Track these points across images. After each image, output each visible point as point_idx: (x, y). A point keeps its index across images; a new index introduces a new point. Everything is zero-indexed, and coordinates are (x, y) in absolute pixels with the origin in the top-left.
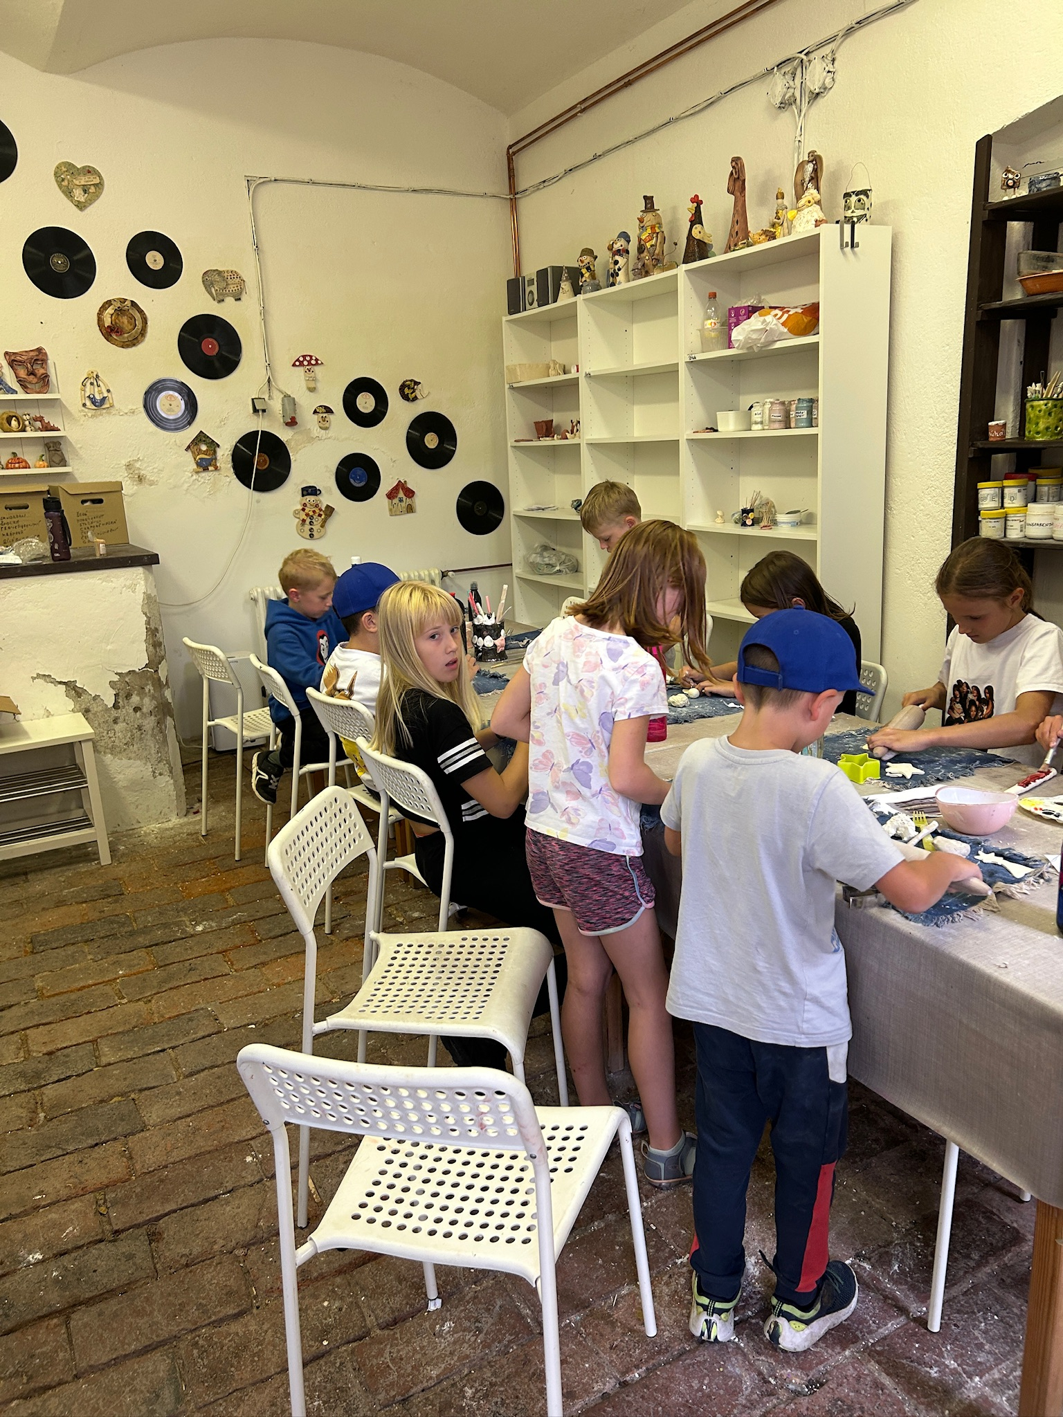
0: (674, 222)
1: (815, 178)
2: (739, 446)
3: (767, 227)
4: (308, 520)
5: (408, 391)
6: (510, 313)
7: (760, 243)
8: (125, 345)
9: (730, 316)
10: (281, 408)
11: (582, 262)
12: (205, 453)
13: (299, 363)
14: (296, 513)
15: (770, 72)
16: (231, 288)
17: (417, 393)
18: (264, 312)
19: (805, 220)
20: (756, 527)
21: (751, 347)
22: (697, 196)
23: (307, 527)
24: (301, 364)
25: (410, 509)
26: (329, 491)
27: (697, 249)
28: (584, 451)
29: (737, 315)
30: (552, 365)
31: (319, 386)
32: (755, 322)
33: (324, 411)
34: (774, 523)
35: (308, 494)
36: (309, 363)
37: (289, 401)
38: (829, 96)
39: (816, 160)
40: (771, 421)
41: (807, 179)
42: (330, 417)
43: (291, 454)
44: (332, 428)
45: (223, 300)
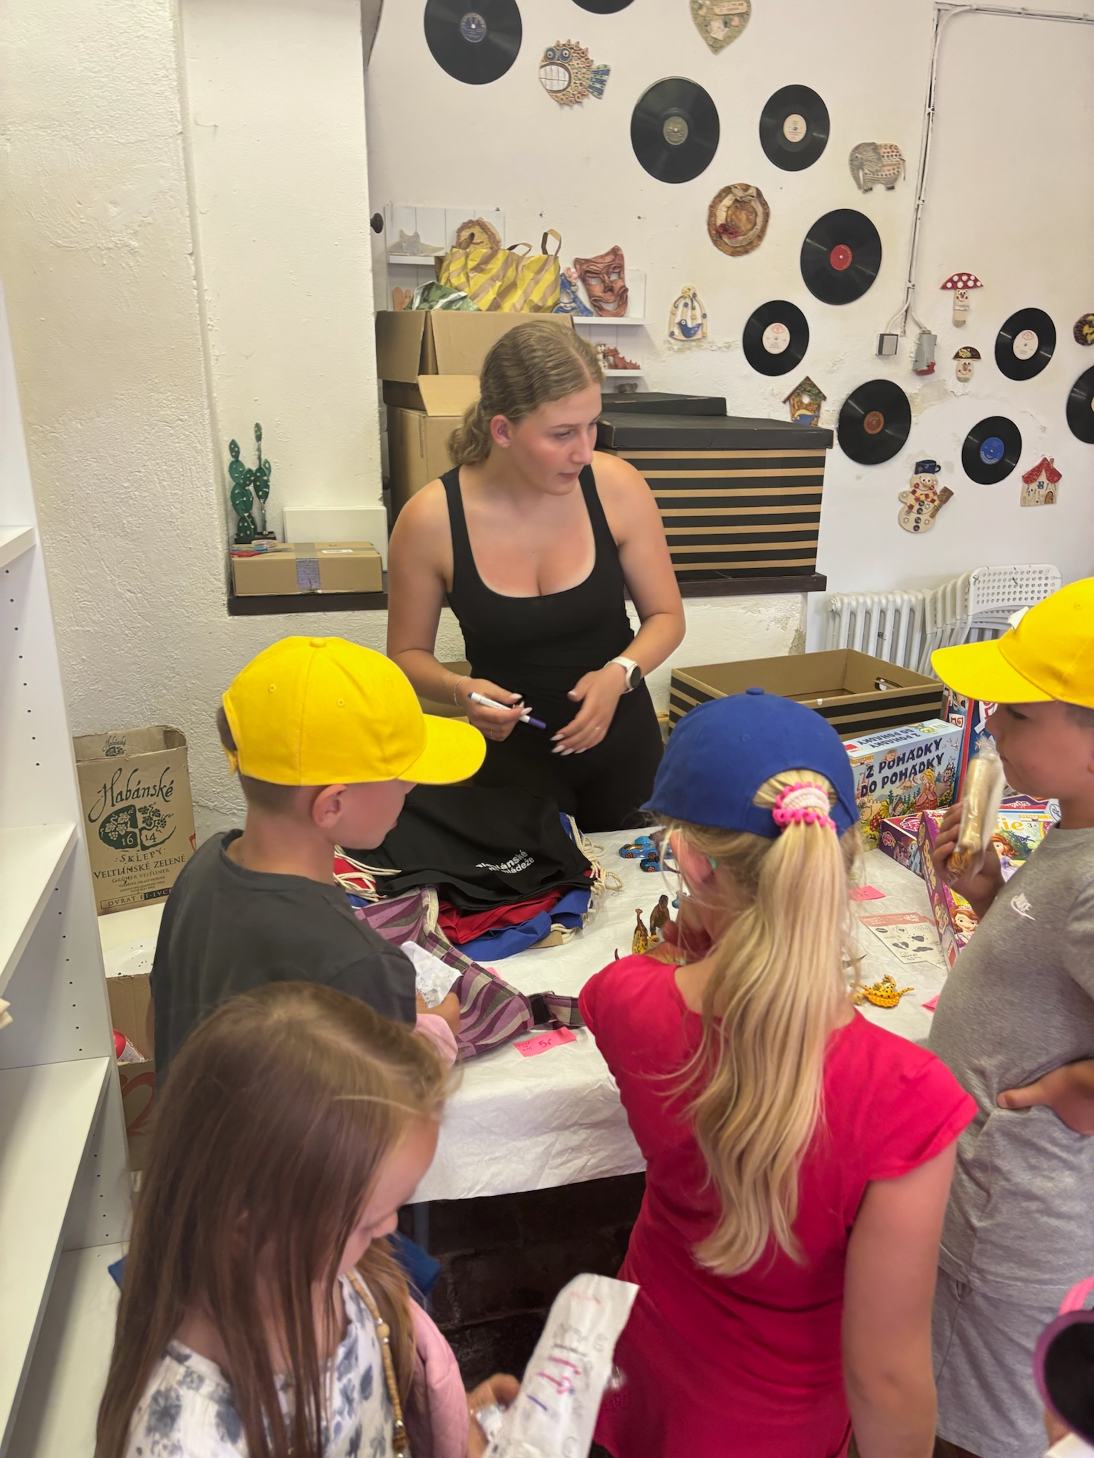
4: (917, 507)
5: (1088, 329)
8: (736, 252)
10: (914, 349)
12: (807, 407)
13: (951, 284)
14: (902, 497)
16: (886, 171)
18: (923, 208)
23: (914, 515)
24: (954, 287)
25: (1050, 498)
31: (970, 319)
33: (969, 354)
35: (925, 471)
36: (966, 286)
37: (927, 339)
42: (975, 364)
43: (913, 415)
44: (973, 381)
45: (871, 189)
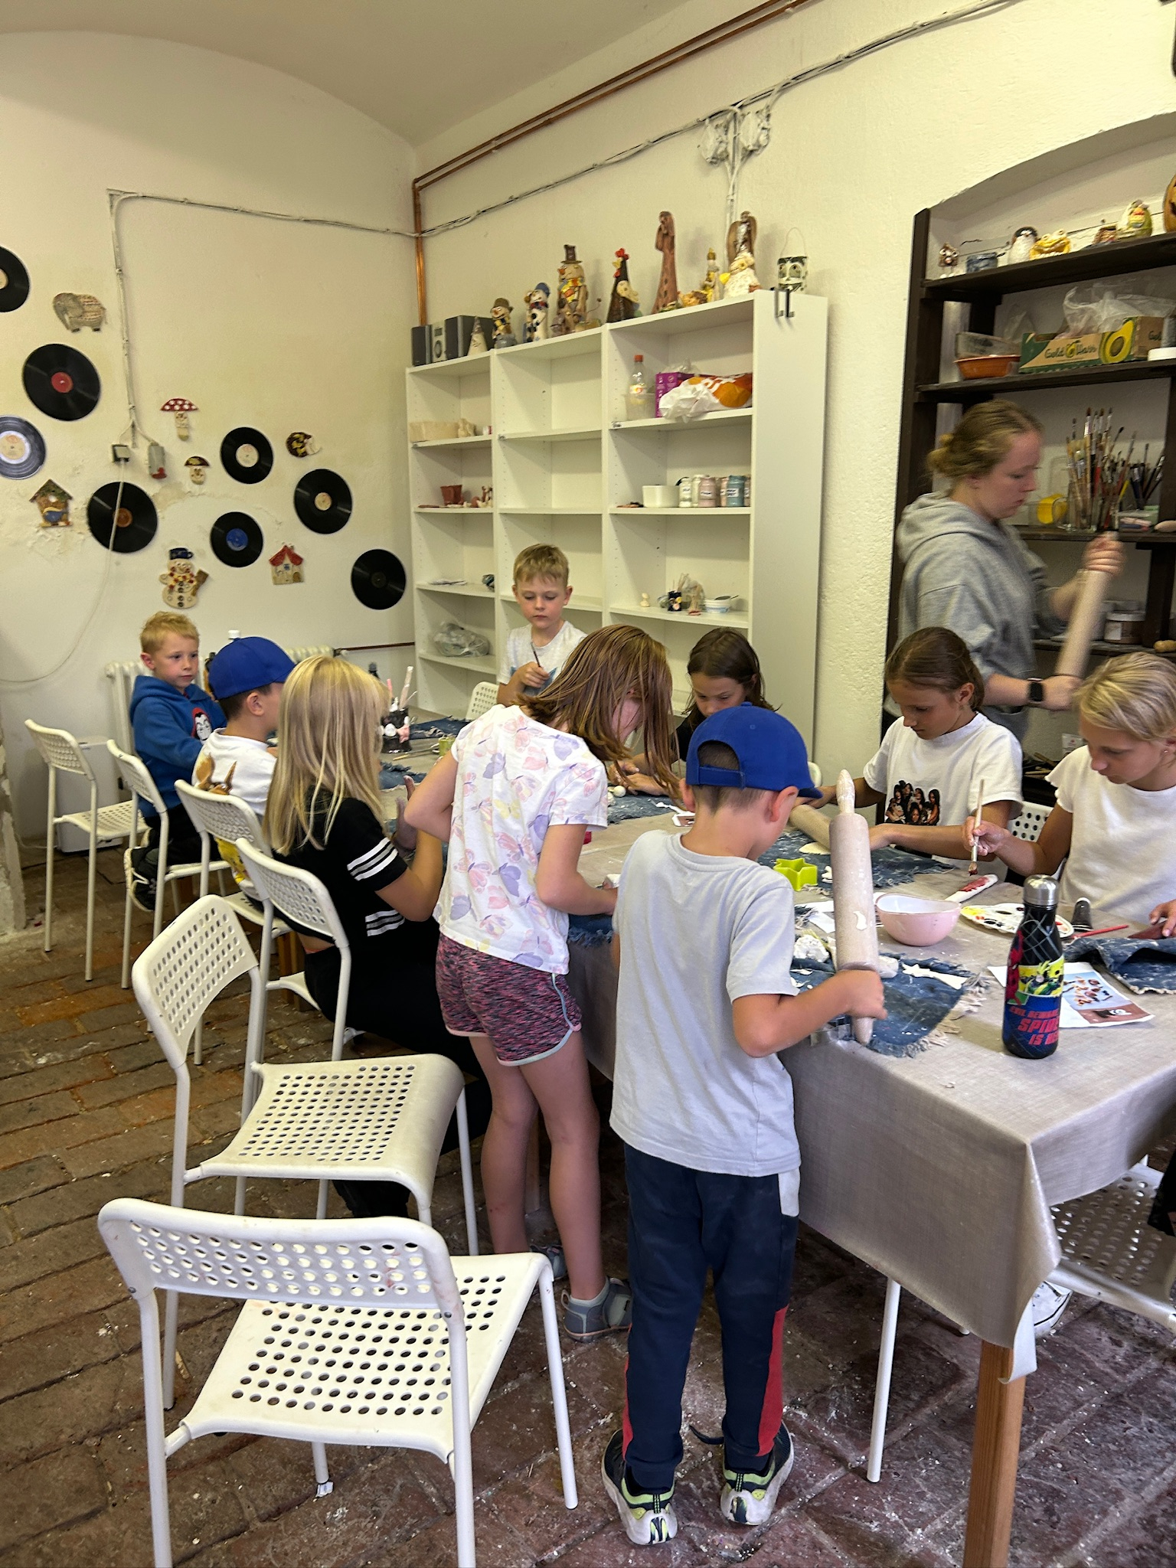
0: (597, 277)
1: (748, 240)
2: (666, 525)
3: (697, 289)
4: (177, 587)
5: (297, 445)
6: (416, 364)
7: (690, 305)
9: (658, 380)
10: (147, 457)
11: (496, 313)
12: (54, 505)
13: (169, 407)
14: (163, 578)
15: (701, 123)
16: (90, 316)
17: (307, 448)
18: (128, 346)
19: (738, 284)
20: (683, 612)
21: (680, 417)
22: (622, 250)
23: (176, 595)
24: (172, 409)
25: (297, 578)
26: (203, 554)
27: (623, 308)
28: (498, 523)
29: (665, 381)
30: (461, 425)
31: (193, 434)
32: (683, 392)
33: (198, 462)
34: (703, 608)
35: (178, 557)
36: (182, 409)
37: (157, 450)
38: (764, 154)
39: (749, 221)
40: (701, 499)
41: (740, 241)
42: (205, 470)
43: (158, 510)
44: (208, 482)
45: (78, 330)
